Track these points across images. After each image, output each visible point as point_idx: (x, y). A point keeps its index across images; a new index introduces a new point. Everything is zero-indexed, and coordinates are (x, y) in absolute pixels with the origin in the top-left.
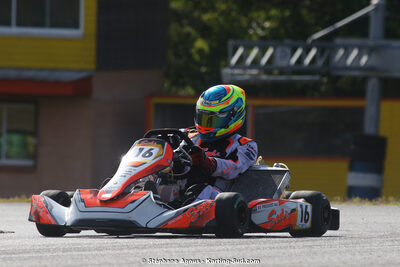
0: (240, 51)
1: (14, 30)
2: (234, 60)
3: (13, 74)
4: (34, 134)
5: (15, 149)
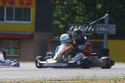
0: (72, 27)
1: (14, 22)
2: (71, 29)
3: (14, 33)
4: (19, 48)
5: (13, 52)
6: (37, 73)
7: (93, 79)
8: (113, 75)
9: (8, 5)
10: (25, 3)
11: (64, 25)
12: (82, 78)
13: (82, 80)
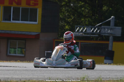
0: (78, 28)
1: (20, 22)
2: (76, 31)
3: (20, 33)
4: (25, 48)
5: (19, 52)
6: (42, 73)
7: (98, 80)
8: (118, 77)
9: (14, 5)
10: (31, 4)
11: (70, 26)
12: (87, 79)
13: (88, 81)
